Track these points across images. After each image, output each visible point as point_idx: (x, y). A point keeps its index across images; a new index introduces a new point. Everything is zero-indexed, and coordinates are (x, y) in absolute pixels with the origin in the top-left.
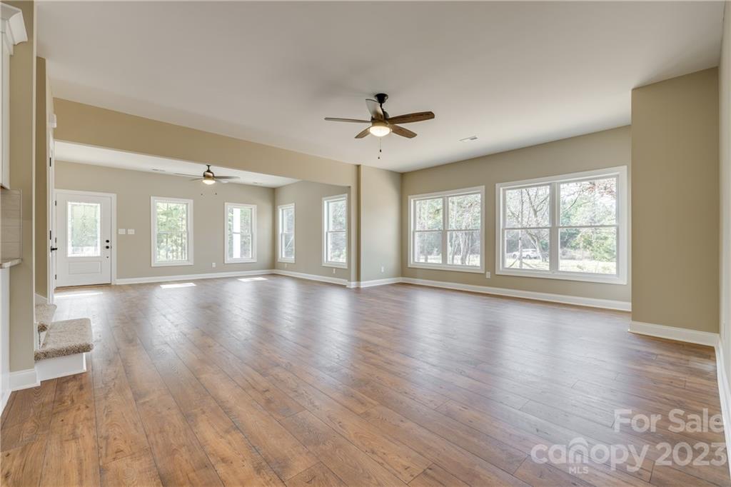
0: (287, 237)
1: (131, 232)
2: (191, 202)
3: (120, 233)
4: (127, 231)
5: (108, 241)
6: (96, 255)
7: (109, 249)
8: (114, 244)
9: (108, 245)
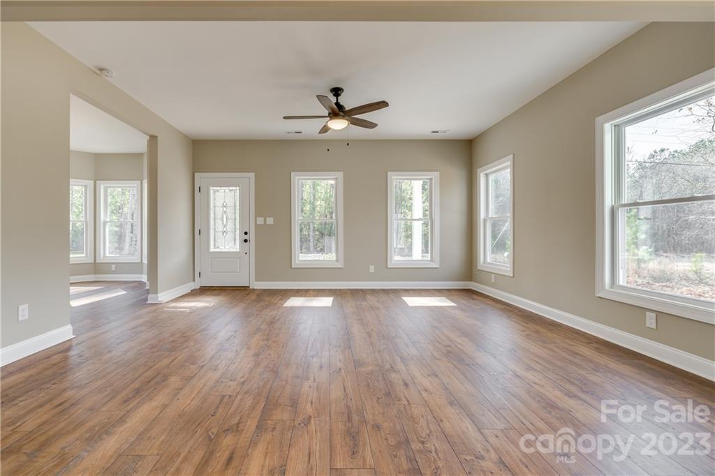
0: (495, 226)
1: (270, 221)
2: (340, 175)
3: (258, 223)
4: (265, 221)
5: (246, 233)
6: (234, 250)
7: (248, 243)
8: (252, 237)
9: (246, 237)
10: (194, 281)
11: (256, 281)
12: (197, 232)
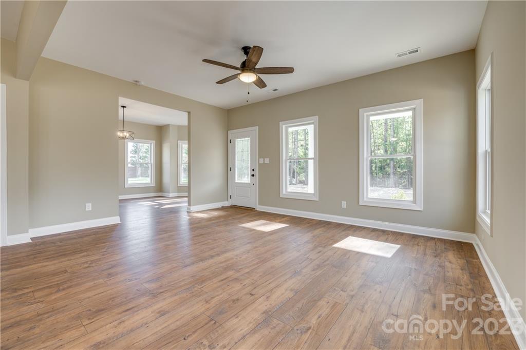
1: (267, 161)
3: (260, 162)
4: (264, 161)
6: (247, 182)
7: (254, 177)
8: (257, 172)
9: (253, 173)
10: (228, 201)
11: (259, 205)
12: (228, 169)
